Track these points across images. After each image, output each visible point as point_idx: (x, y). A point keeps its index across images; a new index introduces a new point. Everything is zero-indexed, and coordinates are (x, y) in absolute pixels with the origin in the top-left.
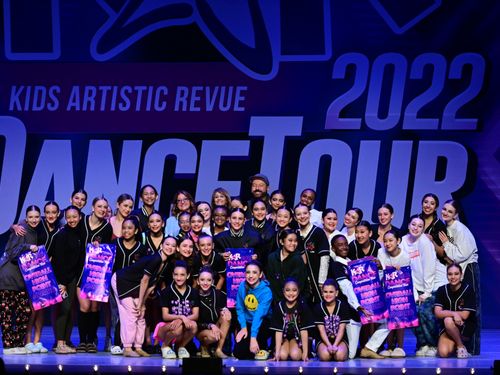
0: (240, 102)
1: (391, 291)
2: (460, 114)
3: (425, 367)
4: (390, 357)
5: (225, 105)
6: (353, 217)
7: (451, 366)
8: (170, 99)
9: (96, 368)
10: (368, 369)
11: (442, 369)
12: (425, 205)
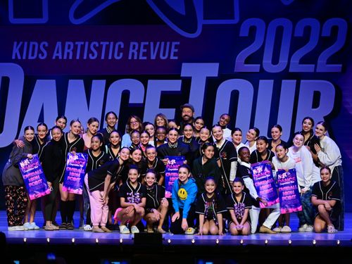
0: (175, 53)
1: (282, 186)
2: (329, 61)
3: (305, 239)
4: (281, 232)
5: (164, 55)
6: (253, 134)
7: (323, 239)
8: (125, 51)
9: (73, 241)
10: (265, 241)
11: (317, 241)
12: (304, 125)
